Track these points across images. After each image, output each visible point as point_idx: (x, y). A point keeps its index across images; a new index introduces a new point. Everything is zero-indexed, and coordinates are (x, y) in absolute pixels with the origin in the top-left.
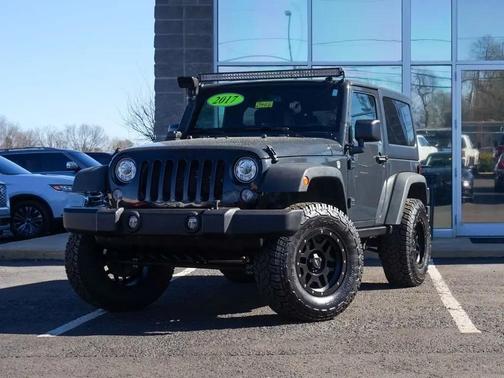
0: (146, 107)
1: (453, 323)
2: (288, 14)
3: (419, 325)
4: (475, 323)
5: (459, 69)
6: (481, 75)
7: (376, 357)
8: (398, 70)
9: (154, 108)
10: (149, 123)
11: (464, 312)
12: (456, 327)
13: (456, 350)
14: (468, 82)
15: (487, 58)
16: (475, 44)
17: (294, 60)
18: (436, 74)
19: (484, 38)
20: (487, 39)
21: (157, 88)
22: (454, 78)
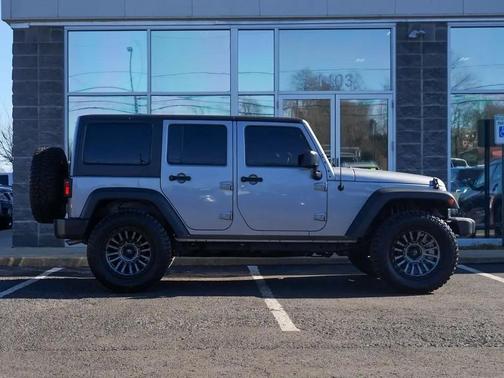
0: (5, 132)
1: (276, 323)
2: (130, 50)
3: (246, 324)
4: (294, 323)
5: (281, 99)
6: (300, 103)
7: (207, 352)
8: (227, 100)
9: (12, 133)
10: (7, 146)
11: (284, 313)
12: (278, 326)
13: (277, 347)
14: (289, 110)
15: (306, 89)
16: (295, 77)
17: (135, 90)
18: (259, 103)
19: (303, 71)
20: (305, 72)
21: (15, 115)
22: (276, 106)
